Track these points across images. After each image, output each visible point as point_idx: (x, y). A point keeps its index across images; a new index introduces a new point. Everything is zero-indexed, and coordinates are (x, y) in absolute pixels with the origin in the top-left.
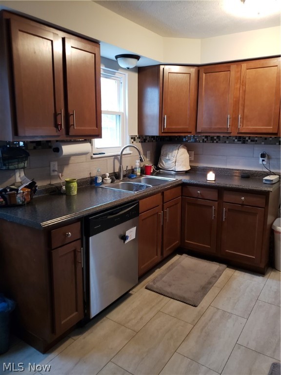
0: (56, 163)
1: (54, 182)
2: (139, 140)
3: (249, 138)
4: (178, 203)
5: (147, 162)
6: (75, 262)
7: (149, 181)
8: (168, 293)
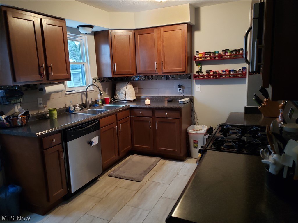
0: (41, 99)
1: (41, 111)
2: (99, 81)
3: (171, 75)
4: (128, 121)
5: (106, 95)
6: (59, 158)
7: (108, 108)
8: (123, 177)
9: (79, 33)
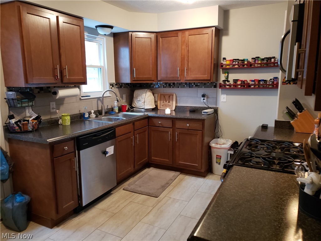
0: (54, 103)
1: (53, 117)
2: (117, 86)
3: (194, 83)
4: (145, 131)
5: (124, 102)
6: (71, 168)
7: (125, 116)
8: (139, 191)
9: (98, 34)
